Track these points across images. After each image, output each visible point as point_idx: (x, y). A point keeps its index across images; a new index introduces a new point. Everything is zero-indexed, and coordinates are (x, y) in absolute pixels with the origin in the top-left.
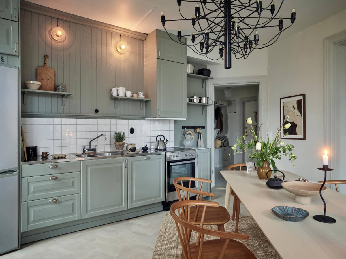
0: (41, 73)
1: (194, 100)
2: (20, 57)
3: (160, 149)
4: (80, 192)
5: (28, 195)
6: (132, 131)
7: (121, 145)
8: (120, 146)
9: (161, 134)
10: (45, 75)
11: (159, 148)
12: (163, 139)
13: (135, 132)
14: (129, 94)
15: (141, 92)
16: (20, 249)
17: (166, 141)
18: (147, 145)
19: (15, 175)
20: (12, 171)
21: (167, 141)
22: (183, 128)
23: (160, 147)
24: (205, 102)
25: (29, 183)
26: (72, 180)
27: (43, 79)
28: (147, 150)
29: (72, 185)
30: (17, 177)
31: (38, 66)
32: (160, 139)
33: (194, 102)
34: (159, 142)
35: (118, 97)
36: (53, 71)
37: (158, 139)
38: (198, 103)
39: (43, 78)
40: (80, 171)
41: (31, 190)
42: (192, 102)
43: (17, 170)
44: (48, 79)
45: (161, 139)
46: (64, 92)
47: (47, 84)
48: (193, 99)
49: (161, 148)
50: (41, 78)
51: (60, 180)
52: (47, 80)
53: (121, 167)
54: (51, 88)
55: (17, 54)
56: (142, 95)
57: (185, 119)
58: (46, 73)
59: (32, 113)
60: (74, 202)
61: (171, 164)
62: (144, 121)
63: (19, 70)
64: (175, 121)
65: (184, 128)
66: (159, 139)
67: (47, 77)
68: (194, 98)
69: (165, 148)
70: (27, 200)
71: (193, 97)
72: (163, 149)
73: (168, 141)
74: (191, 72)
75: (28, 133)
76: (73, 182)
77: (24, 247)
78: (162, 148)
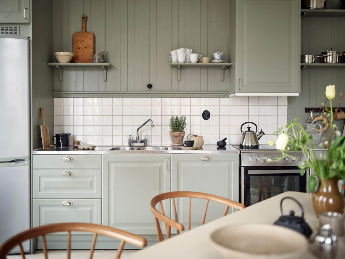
0: (78, 41)
1: (328, 57)
2: (31, 24)
3: (245, 146)
4: (100, 197)
5: (39, 191)
6: (206, 115)
7: (177, 136)
8: (176, 138)
9: (249, 121)
10: (83, 42)
11: (245, 143)
12: (253, 128)
13: (210, 116)
14: (193, 58)
15: (216, 53)
16: (32, 254)
17: (260, 133)
18: (226, 139)
19: (25, 165)
20: (23, 160)
21: (262, 133)
22: (306, 112)
23: (248, 142)
24: (331, 61)
25: (41, 177)
26: (90, 179)
27: (79, 48)
28: (225, 147)
29: (90, 186)
30: (27, 168)
31: (75, 32)
32: (249, 128)
33: (327, 62)
34: (246, 134)
35: (178, 64)
36: (92, 36)
37: (245, 129)
38: (336, 63)
39: (80, 46)
40: (100, 168)
41: (43, 186)
42: (323, 62)
43: (27, 159)
44: (86, 48)
45: (251, 130)
46: (100, 62)
47: (85, 54)
48: (326, 57)
49: (248, 144)
50: (78, 47)
51: (76, 177)
52: (84, 49)
53: (161, 168)
54: (89, 59)
55: (28, 22)
56: (220, 58)
57: (297, 95)
58: (83, 40)
59: (69, 91)
60: (92, 209)
61: (249, 172)
62: (228, 99)
63: (29, 41)
64: (289, 98)
65: (308, 110)
66: (247, 129)
67: (85, 45)
68: (328, 54)
69: (255, 145)
70: (38, 198)
71: (325, 53)
72: (252, 146)
73: (264, 134)
74: (319, 7)
75: (64, 116)
76: (91, 182)
77: (37, 253)
78: (250, 145)
